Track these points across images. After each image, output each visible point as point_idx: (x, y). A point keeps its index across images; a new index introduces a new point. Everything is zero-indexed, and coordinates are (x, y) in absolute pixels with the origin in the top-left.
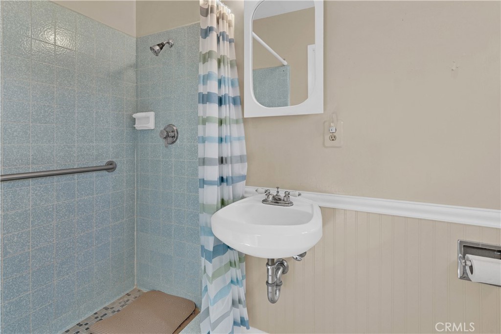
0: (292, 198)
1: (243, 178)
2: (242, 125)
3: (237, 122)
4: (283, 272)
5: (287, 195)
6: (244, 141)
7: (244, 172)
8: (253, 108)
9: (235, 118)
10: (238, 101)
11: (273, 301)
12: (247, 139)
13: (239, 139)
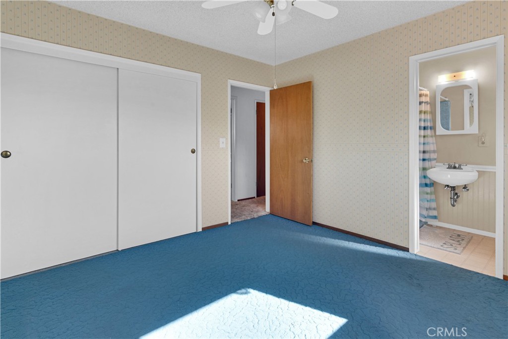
0: (462, 167)
1: (435, 159)
2: (434, 138)
3: (432, 136)
4: (457, 198)
5: (460, 166)
6: (435, 145)
7: (435, 157)
8: (440, 130)
9: (431, 135)
10: (433, 128)
11: (453, 206)
12: (436, 143)
13: (433, 143)
